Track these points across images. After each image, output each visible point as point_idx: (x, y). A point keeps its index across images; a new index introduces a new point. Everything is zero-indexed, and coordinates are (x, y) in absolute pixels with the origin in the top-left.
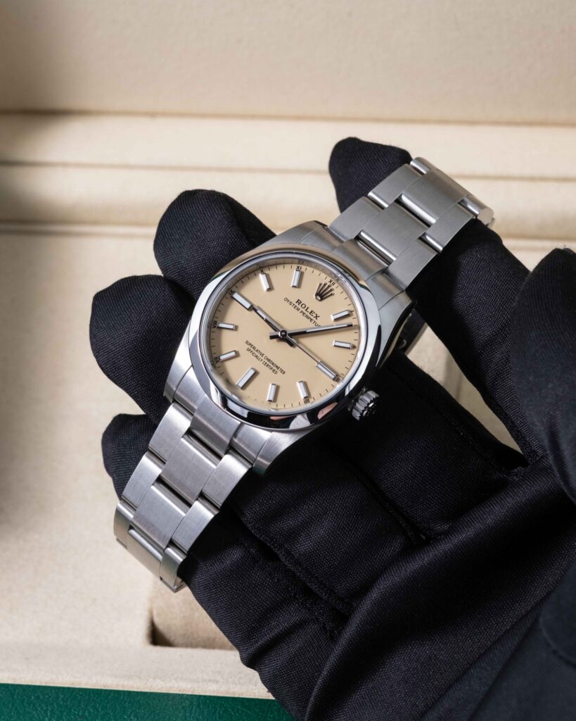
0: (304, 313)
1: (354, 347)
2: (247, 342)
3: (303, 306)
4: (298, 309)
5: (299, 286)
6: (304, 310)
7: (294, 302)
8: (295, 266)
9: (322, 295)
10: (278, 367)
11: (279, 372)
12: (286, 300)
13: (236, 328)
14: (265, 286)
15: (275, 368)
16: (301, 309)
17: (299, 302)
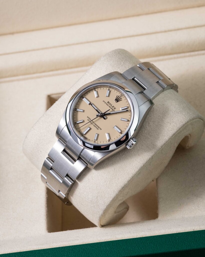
0: (110, 107)
1: (128, 121)
2: (88, 117)
3: (110, 104)
4: (108, 105)
5: (109, 96)
6: (110, 106)
7: (107, 102)
8: (108, 89)
9: (117, 100)
10: (99, 127)
11: (99, 129)
12: (104, 101)
13: (84, 111)
14: (96, 95)
15: (98, 128)
16: (109, 105)
17: (108, 102)
